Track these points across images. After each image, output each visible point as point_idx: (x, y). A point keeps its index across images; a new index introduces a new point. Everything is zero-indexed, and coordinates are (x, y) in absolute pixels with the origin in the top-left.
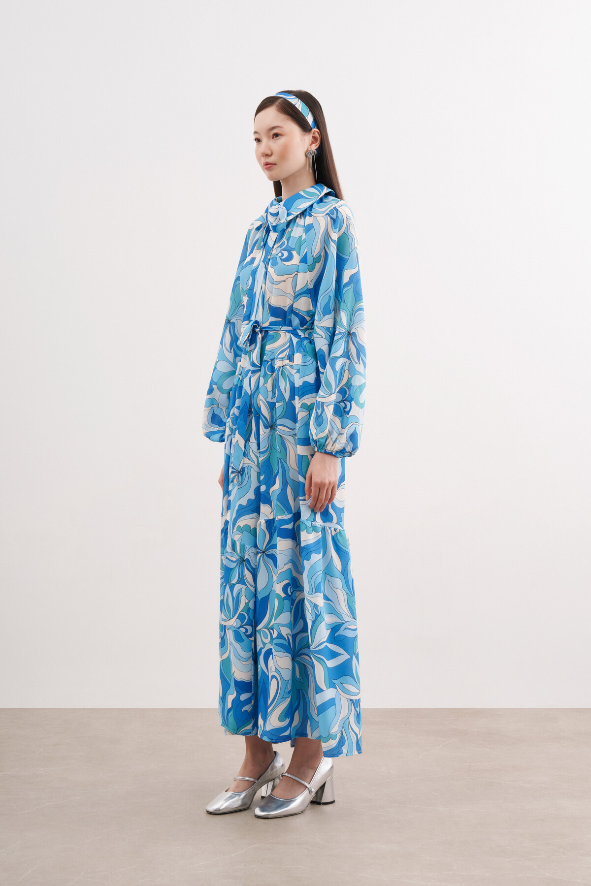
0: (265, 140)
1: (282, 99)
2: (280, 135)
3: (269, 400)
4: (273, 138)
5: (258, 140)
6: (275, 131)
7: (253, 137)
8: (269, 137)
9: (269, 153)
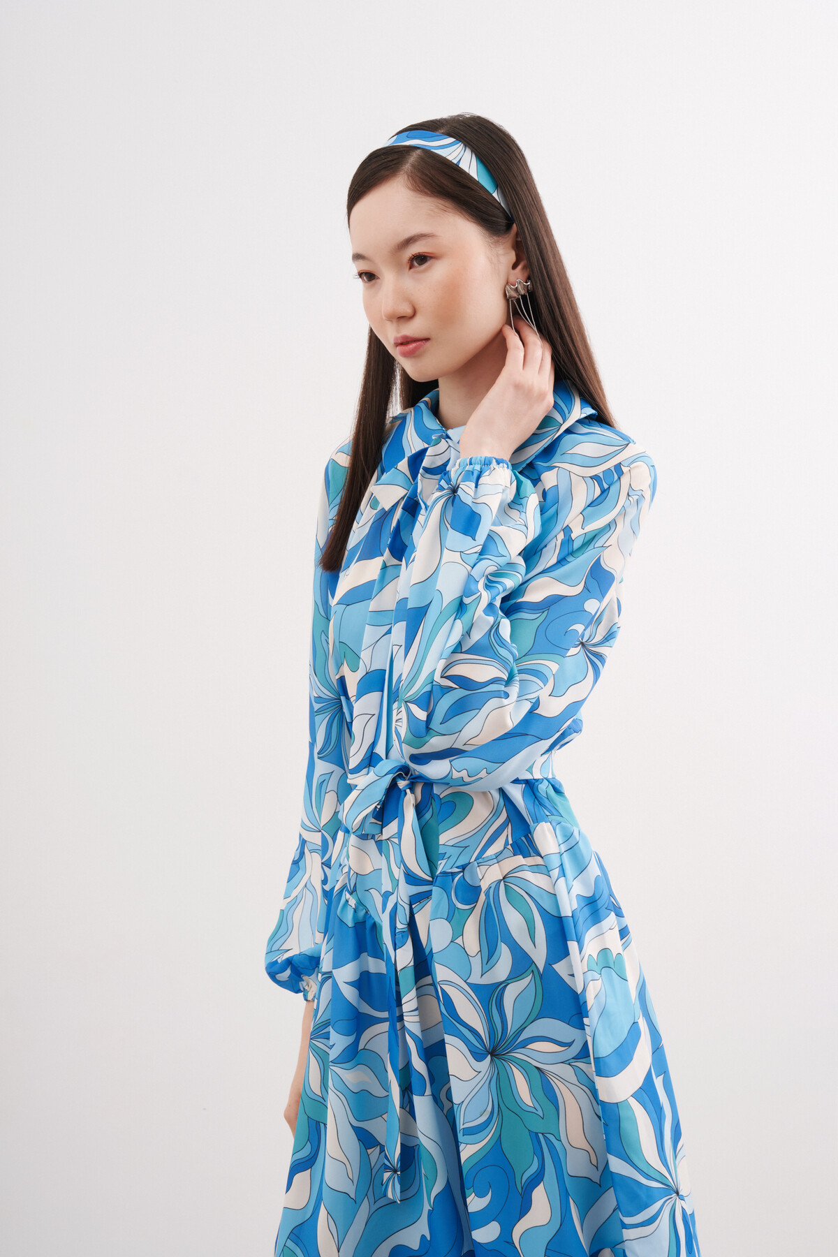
0: (389, 278)
1: (418, 152)
2: (431, 258)
3: (476, 978)
4: (411, 267)
5: (369, 276)
6: (416, 249)
7: (353, 268)
8: (398, 266)
9: (407, 310)
